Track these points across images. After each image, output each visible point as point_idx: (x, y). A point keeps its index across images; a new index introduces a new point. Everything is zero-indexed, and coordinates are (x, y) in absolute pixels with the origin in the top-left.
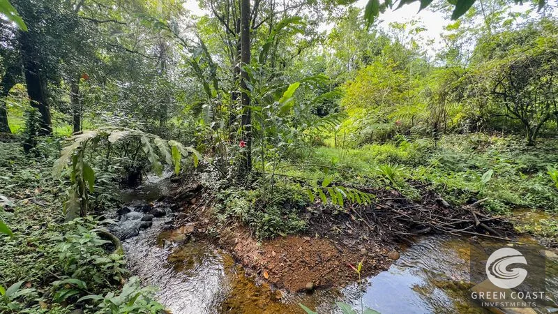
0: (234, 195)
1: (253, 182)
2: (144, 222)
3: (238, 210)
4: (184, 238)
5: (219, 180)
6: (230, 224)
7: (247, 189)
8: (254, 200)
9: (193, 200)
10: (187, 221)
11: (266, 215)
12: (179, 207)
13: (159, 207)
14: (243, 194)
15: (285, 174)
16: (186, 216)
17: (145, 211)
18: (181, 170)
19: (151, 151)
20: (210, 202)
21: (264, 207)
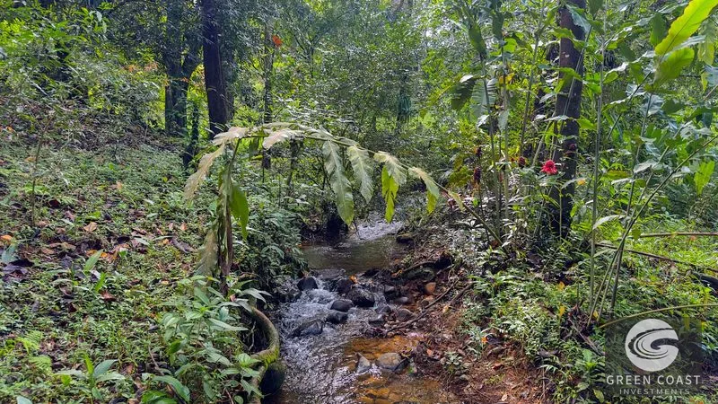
0: (515, 289)
1: (569, 264)
2: (333, 312)
3: (518, 325)
4: (396, 362)
5: (485, 248)
6: (496, 355)
7: (548, 280)
8: (562, 310)
9: (430, 287)
10: (411, 327)
11: (587, 354)
12: (400, 296)
13: (364, 287)
14: (539, 290)
15: (672, 255)
16: (408, 317)
17: (340, 292)
18: (418, 219)
19: (337, 171)
20: (461, 295)
21: (584, 332)
